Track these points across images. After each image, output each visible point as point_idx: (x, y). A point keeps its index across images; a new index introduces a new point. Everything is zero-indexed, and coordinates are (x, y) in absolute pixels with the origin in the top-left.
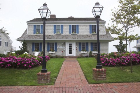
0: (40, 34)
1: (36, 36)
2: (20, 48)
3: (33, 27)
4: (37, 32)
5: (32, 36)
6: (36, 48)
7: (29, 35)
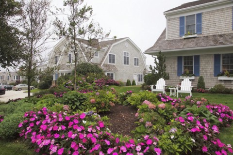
0: (196, 35)
1: (185, 42)
2: (151, 68)
3: (178, 22)
4: (187, 31)
5: (176, 41)
6: (185, 67)
7: (171, 41)
